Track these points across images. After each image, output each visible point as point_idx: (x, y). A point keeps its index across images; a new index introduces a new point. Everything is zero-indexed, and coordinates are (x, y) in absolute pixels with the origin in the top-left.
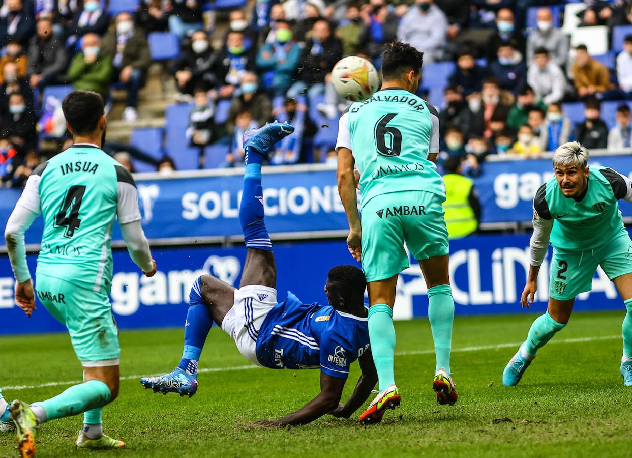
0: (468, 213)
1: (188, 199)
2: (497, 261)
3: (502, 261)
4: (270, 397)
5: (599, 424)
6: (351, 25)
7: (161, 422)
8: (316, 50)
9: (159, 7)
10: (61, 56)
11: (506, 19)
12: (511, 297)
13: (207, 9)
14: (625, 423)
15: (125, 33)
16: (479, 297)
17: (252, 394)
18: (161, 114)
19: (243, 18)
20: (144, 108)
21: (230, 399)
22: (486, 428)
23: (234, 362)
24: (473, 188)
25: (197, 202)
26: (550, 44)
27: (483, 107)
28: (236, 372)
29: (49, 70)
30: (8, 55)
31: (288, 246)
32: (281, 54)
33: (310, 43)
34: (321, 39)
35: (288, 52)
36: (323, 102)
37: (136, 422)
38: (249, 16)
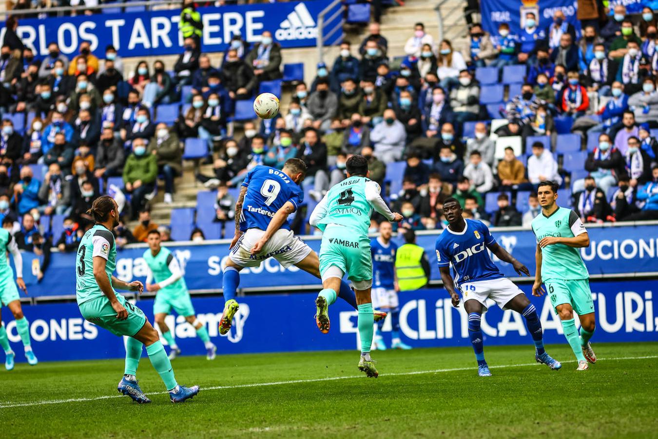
0: (420, 272)
1: (212, 260)
2: (439, 308)
3: (443, 307)
4: (264, 408)
5: (506, 430)
6: (335, 133)
7: (183, 426)
8: (307, 152)
9: (192, 119)
10: (120, 155)
11: (449, 131)
12: (449, 335)
13: (228, 122)
14: (525, 429)
15: (163, 138)
16: (426, 334)
17: (252, 406)
18: (193, 198)
19: (254, 128)
20: (180, 193)
21: (235, 409)
22: (423, 432)
23: (241, 382)
24: (424, 253)
25: (219, 263)
26: (482, 148)
27: (429, 195)
28: (242, 389)
29: (111, 165)
30: (80, 154)
31: (286, 295)
32: (281, 154)
33: (303, 147)
34: (310, 143)
35: (286, 154)
36: (313, 188)
37: (164, 426)
38: (258, 127)
